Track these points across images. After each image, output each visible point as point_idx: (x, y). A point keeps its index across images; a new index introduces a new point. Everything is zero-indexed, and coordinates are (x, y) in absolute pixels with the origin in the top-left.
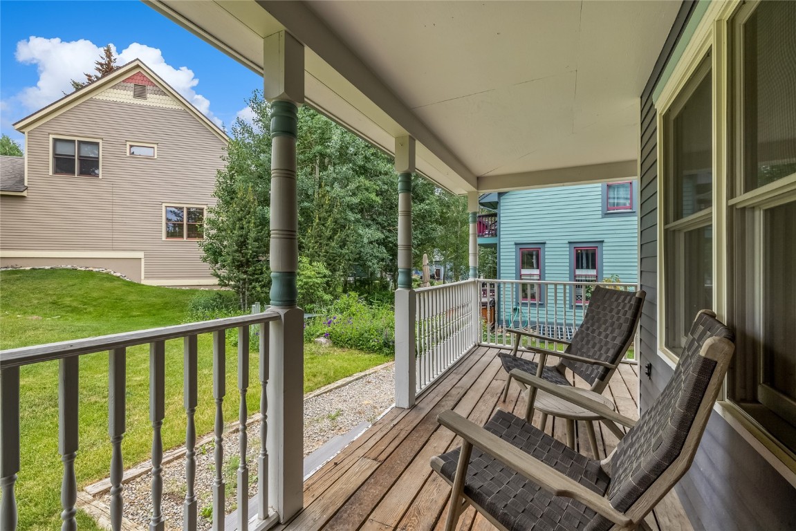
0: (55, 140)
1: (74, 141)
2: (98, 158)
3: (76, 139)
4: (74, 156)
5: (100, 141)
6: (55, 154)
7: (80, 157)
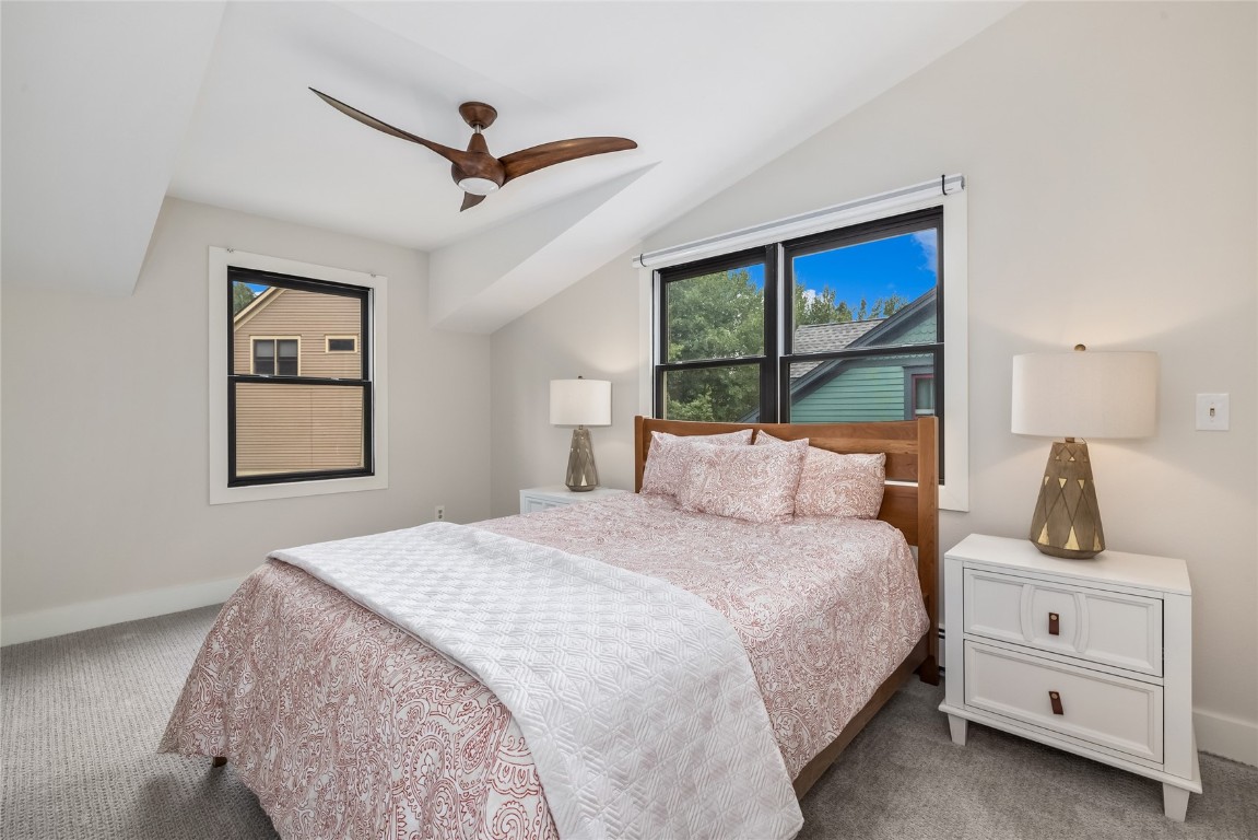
0: (256, 342)
1: (273, 341)
2: (296, 358)
3: (276, 338)
4: (273, 358)
5: (298, 338)
6: (256, 358)
7: (279, 358)
